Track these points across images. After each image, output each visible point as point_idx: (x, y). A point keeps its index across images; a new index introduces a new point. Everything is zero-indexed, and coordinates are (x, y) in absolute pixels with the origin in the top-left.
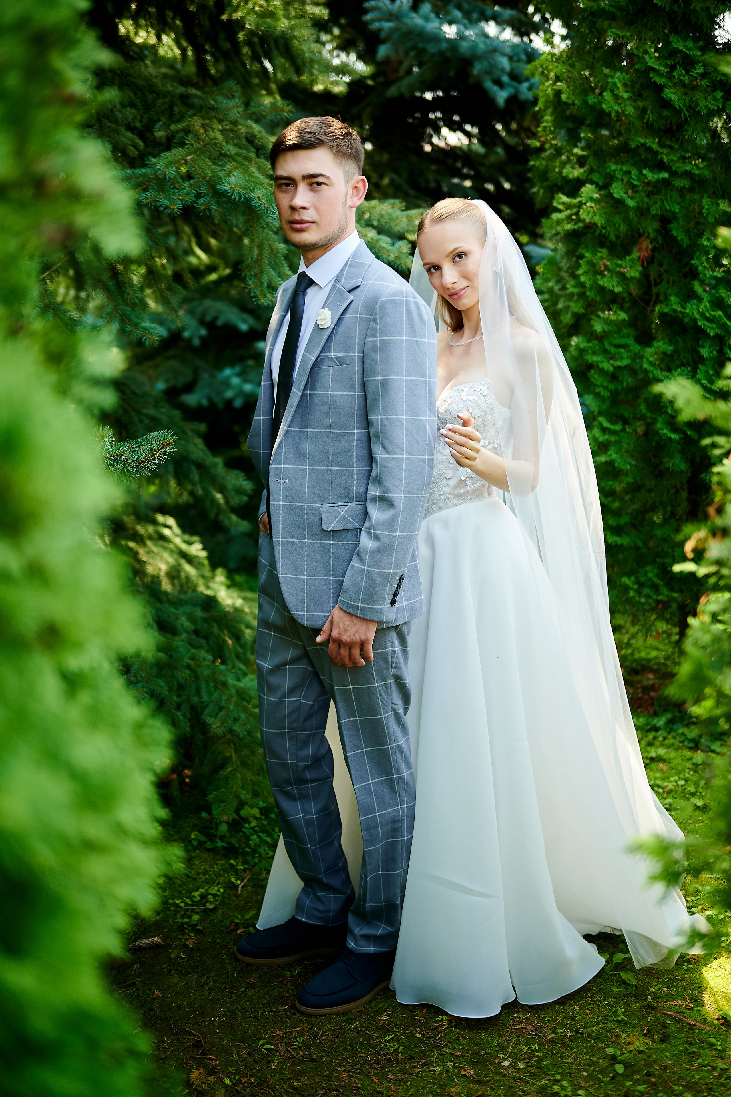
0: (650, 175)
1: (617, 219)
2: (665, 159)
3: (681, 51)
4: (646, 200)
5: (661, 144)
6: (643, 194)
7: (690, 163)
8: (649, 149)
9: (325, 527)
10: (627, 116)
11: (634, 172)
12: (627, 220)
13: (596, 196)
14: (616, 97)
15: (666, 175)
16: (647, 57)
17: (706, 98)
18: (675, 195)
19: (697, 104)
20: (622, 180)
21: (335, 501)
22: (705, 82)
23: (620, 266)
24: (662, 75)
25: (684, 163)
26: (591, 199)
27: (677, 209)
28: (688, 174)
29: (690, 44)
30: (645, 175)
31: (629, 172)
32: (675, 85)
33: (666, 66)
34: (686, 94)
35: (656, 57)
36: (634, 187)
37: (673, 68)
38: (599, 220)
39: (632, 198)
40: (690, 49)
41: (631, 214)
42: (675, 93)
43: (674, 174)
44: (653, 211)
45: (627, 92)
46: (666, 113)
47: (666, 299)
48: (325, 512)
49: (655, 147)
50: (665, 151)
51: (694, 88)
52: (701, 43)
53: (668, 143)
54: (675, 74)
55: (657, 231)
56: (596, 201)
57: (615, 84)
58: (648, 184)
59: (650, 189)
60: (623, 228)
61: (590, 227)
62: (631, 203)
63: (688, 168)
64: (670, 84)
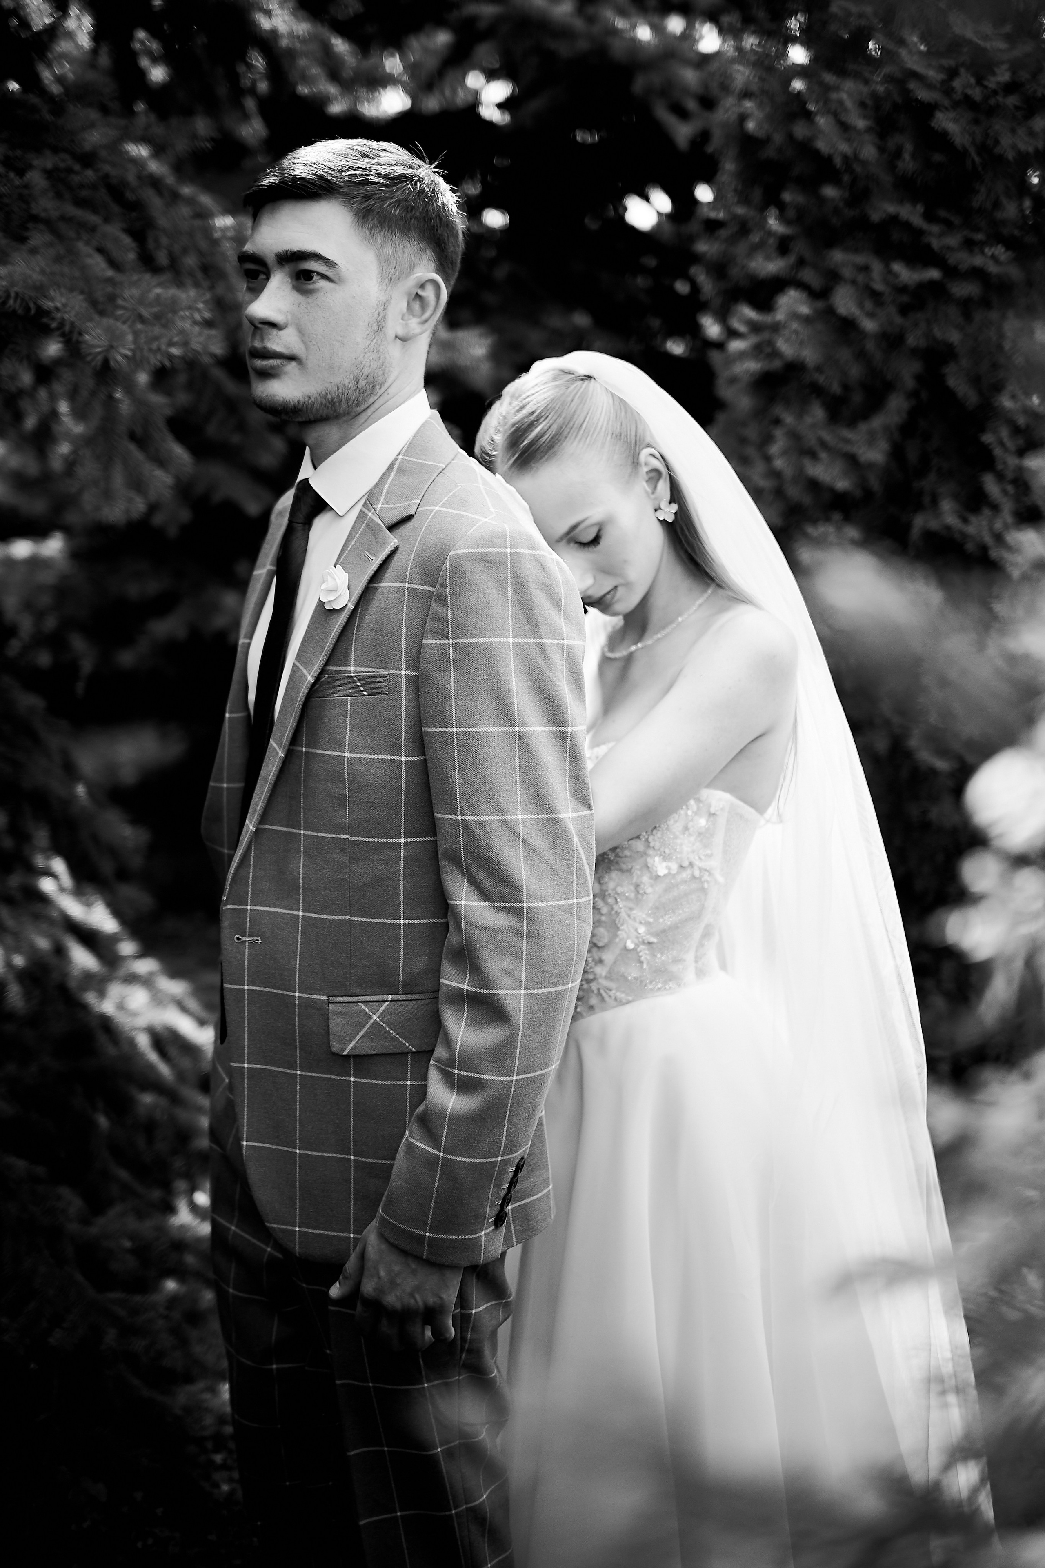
0: (905, 274)
1: (845, 354)
2: (935, 244)
3: (969, 42)
4: (898, 320)
5: (929, 216)
6: (892, 310)
7: (983, 253)
8: (907, 226)
9: (335, 1046)
10: (864, 163)
11: (877, 267)
12: (861, 355)
13: (805, 310)
14: (845, 127)
15: (934, 274)
16: (903, 52)
17: (1013, 131)
18: (953, 312)
19: (997, 142)
20: (854, 282)
21: (358, 991)
22: (1012, 100)
23: (847, 441)
24: (930, 86)
25: (971, 251)
26: (795, 316)
27: (955, 337)
28: (978, 274)
29: (987, 28)
30: (896, 276)
31: (866, 269)
32: (956, 105)
33: (941, 68)
34: (976, 122)
35: (921, 53)
36: (875, 295)
37: (952, 73)
38: (810, 355)
39: (871, 315)
40: (986, 38)
41: (870, 346)
42: (955, 120)
43: (952, 272)
44: (912, 340)
45: (865, 117)
46: (938, 157)
47: (935, 501)
48: (336, 1013)
49: (917, 221)
50: (935, 229)
51: (992, 111)
52: (1008, 28)
53: (942, 213)
54: (957, 84)
55: (918, 378)
56: (807, 320)
57: (841, 103)
58: (903, 289)
59: (905, 298)
60: (855, 372)
61: (794, 368)
62: (869, 325)
63: (978, 261)
64: (946, 102)
